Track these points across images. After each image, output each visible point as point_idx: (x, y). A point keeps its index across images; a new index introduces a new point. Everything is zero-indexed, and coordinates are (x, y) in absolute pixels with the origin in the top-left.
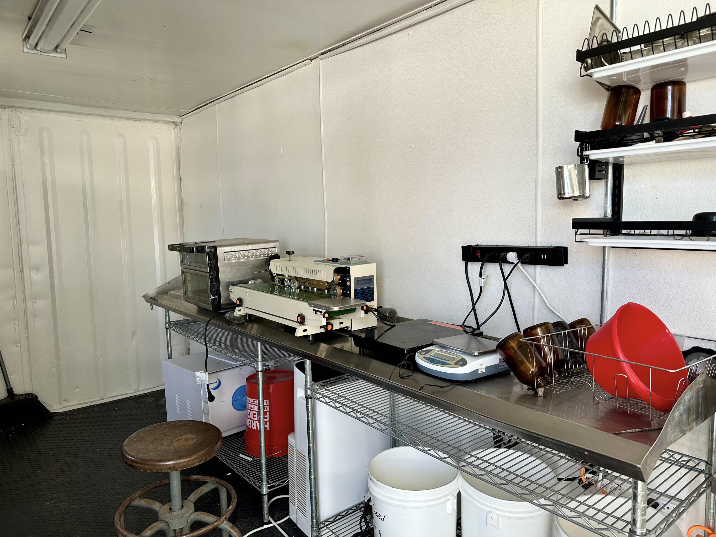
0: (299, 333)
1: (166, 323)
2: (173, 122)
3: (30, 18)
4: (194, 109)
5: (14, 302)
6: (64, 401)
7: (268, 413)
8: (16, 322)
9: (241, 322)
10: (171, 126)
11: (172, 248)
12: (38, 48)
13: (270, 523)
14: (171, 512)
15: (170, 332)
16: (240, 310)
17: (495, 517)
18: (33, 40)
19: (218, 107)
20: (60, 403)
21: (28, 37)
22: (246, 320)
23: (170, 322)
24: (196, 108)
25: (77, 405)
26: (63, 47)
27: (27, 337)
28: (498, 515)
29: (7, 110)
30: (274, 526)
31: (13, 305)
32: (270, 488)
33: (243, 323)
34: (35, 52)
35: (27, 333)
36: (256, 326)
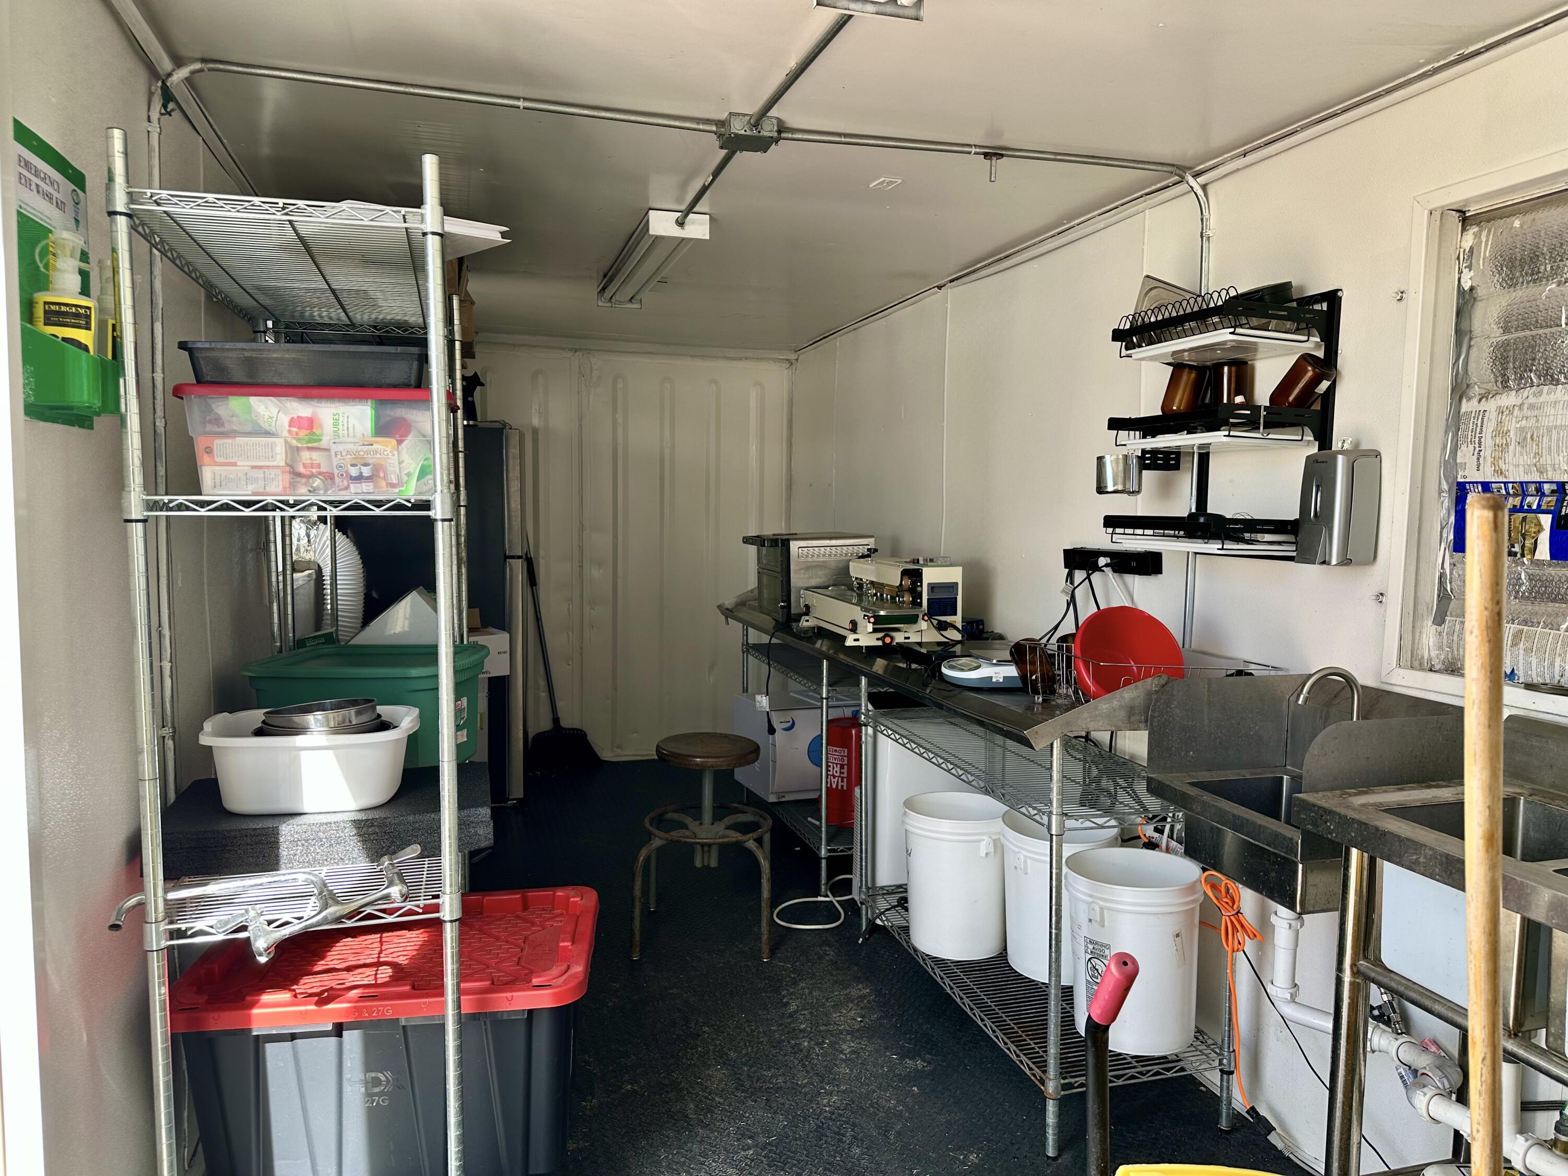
0: (849, 642)
1: (743, 645)
2: (787, 360)
3: (605, 276)
4: (811, 343)
5: (569, 605)
6: (618, 747)
7: (846, 767)
8: (570, 633)
9: (807, 635)
10: (784, 365)
11: (747, 540)
12: (613, 300)
13: (827, 896)
14: (701, 826)
15: (747, 658)
16: (807, 621)
17: (1022, 858)
18: (608, 293)
19: (838, 341)
20: (613, 750)
21: (604, 289)
22: (814, 633)
23: (748, 643)
24: (814, 341)
25: (633, 755)
26: (638, 297)
27: (581, 654)
28: (1024, 856)
29: (578, 353)
30: (831, 902)
31: (568, 610)
32: (830, 851)
33: (811, 637)
34: (609, 305)
35: (581, 648)
36: (826, 642)
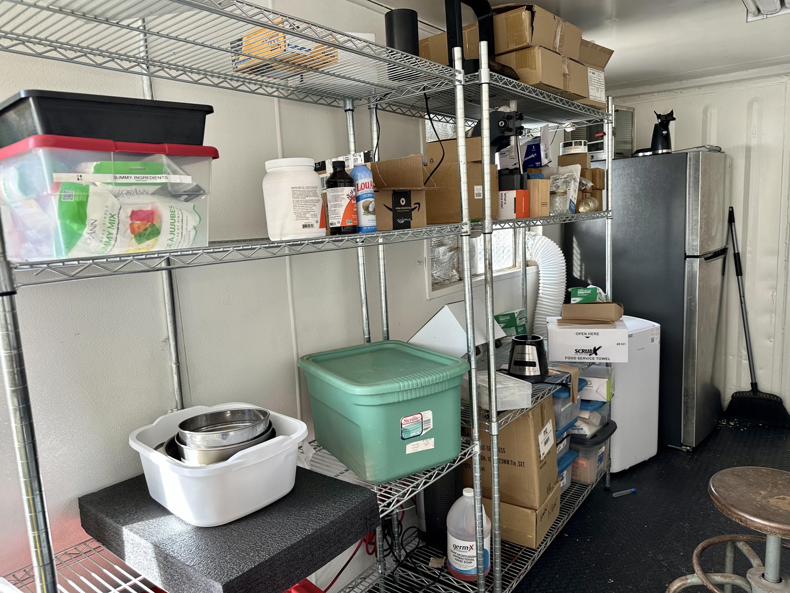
5: (773, 293)
8: (773, 315)
14: (762, 578)
27: (783, 334)
31: (772, 296)
34: (760, 17)
35: (783, 329)
